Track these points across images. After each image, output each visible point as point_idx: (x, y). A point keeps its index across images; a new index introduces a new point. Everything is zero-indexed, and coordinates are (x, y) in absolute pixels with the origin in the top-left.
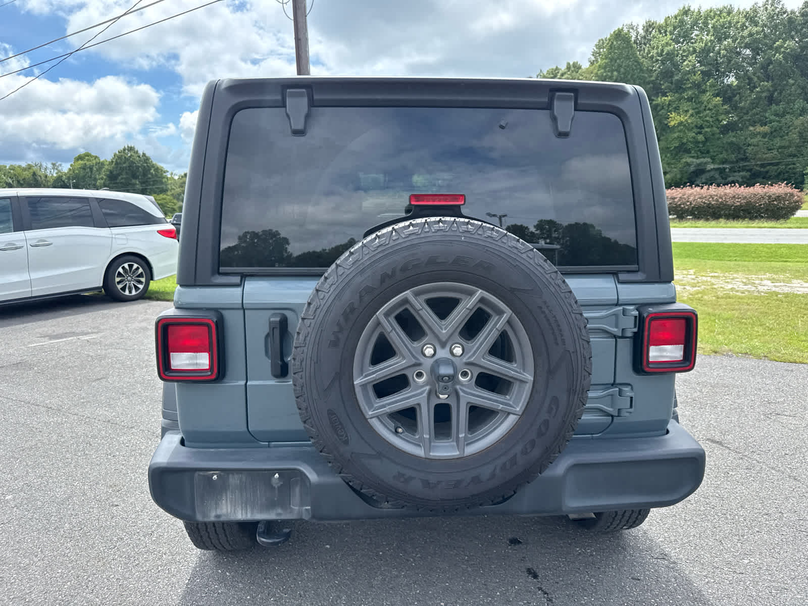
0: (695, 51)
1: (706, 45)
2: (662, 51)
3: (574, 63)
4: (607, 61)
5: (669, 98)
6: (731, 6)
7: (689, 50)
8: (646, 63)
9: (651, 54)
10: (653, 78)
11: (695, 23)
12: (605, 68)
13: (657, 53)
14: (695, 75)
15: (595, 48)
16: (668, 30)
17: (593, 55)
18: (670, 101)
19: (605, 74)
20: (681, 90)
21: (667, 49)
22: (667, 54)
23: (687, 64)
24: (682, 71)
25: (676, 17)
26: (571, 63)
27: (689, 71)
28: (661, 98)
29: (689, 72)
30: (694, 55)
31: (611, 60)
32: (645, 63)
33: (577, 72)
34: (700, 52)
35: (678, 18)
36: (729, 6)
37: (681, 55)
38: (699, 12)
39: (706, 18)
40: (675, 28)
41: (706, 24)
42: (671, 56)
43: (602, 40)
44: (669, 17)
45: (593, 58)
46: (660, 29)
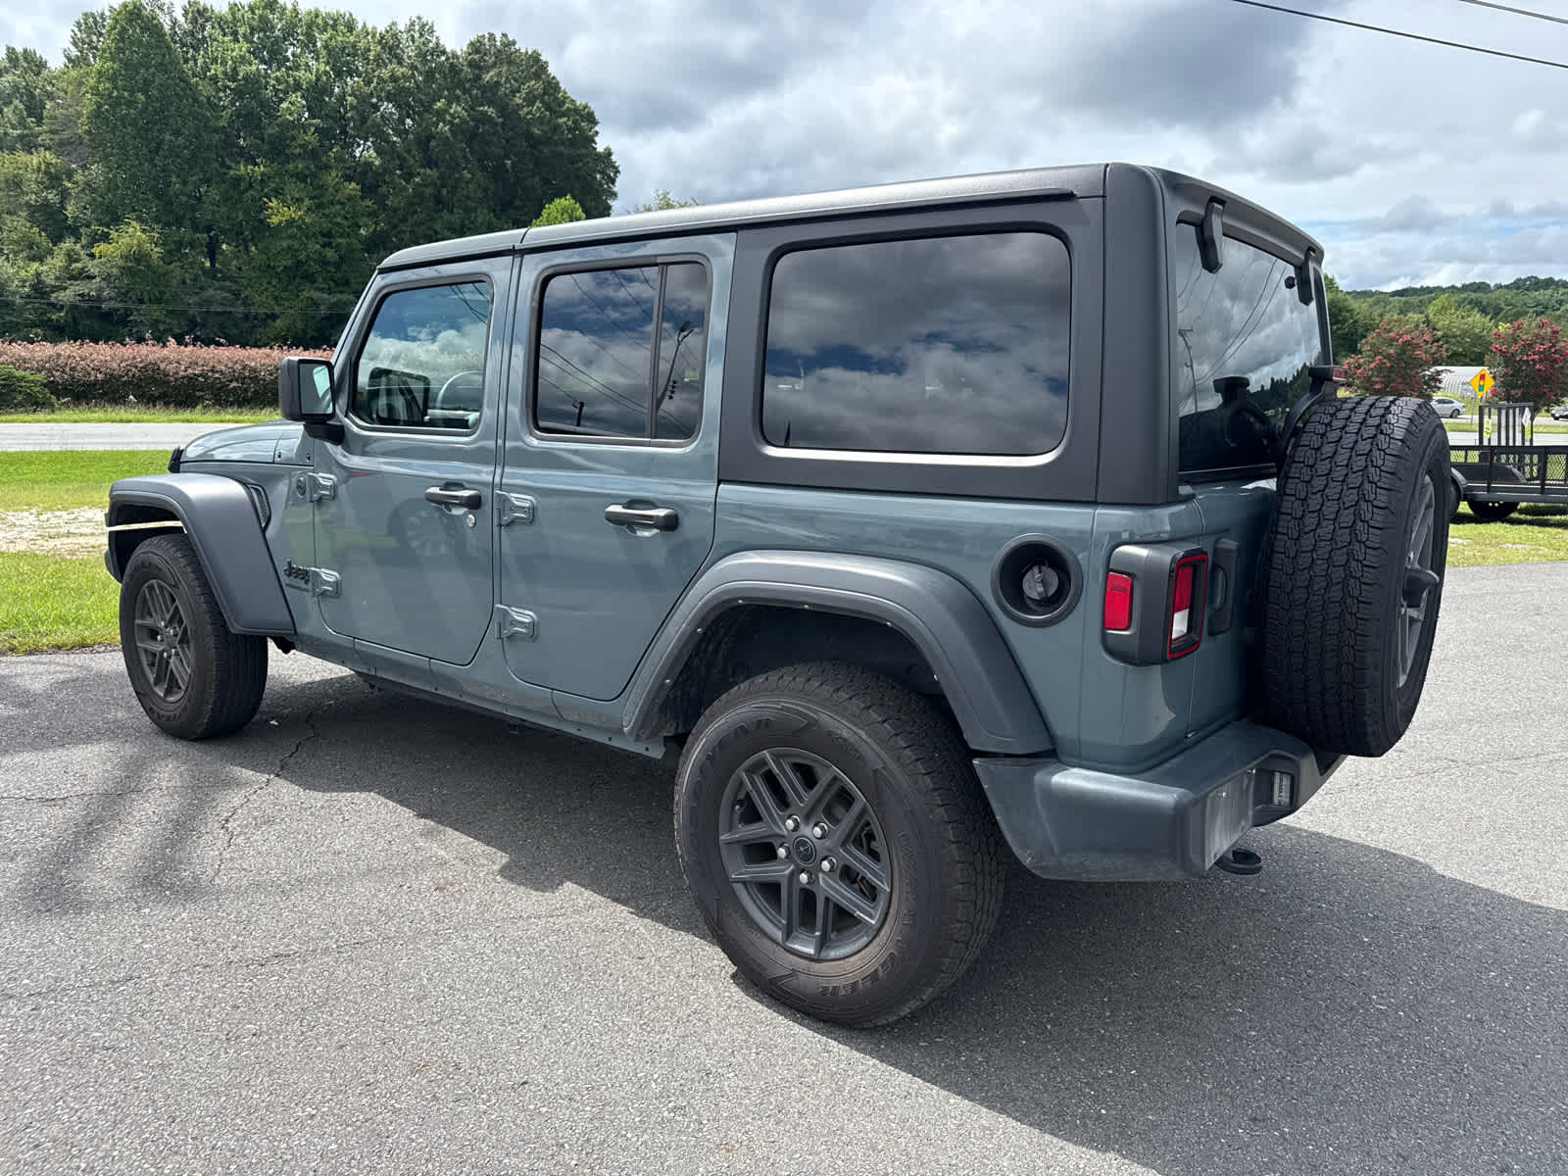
0: (297, 86)
1: (318, 79)
2: (235, 70)
3: (25, 51)
4: (115, 66)
5: (262, 168)
6: (351, 15)
7: (287, 82)
8: (205, 89)
9: (213, 72)
10: (223, 123)
11: (289, 32)
12: (113, 79)
13: (225, 73)
14: (305, 132)
15: (76, 30)
16: (241, 31)
17: (75, 44)
18: (263, 174)
19: (115, 94)
20: (283, 157)
21: (243, 70)
22: (246, 78)
23: (288, 108)
24: (280, 120)
25: (252, 9)
26: (19, 49)
27: (293, 122)
28: (246, 166)
29: (293, 125)
30: (299, 94)
31: (126, 65)
32: (200, 88)
33: (38, 74)
34: (308, 90)
35: (257, 11)
36: (348, 15)
37: (274, 86)
38: (295, 10)
39: (310, 26)
40: (252, 29)
41: (312, 40)
42: (253, 84)
43: (93, 15)
44: (236, 5)
45: (74, 52)
46: (220, 22)
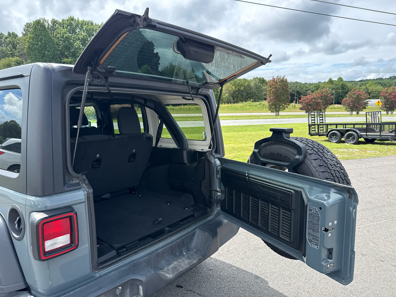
0: (79, 39)
1: (84, 37)
2: (63, 36)
3: (12, 33)
4: (34, 35)
5: (70, 59)
6: (92, 21)
7: (76, 38)
8: (56, 40)
9: (58, 36)
10: (60, 49)
11: (77, 26)
12: (33, 39)
13: (61, 36)
14: (80, 50)
15: (25, 27)
16: (65, 26)
17: (24, 31)
18: (70, 61)
19: (33, 42)
20: (75, 57)
21: (65, 35)
22: (66, 37)
23: (76, 45)
24: (74, 47)
25: (68, 21)
26: (11, 32)
27: (77, 48)
28: (66, 59)
30: (79, 41)
31: (36, 35)
32: (55, 40)
33: (16, 38)
34: (81, 40)
35: (69, 21)
36: (91, 21)
37: (73, 39)
38: (78, 21)
39: (82, 24)
40: (68, 26)
41: (82, 27)
42: (67, 39)
43: (29, 23)
44: (64, 20)
45: (24, 32)
46: (60, 24)
